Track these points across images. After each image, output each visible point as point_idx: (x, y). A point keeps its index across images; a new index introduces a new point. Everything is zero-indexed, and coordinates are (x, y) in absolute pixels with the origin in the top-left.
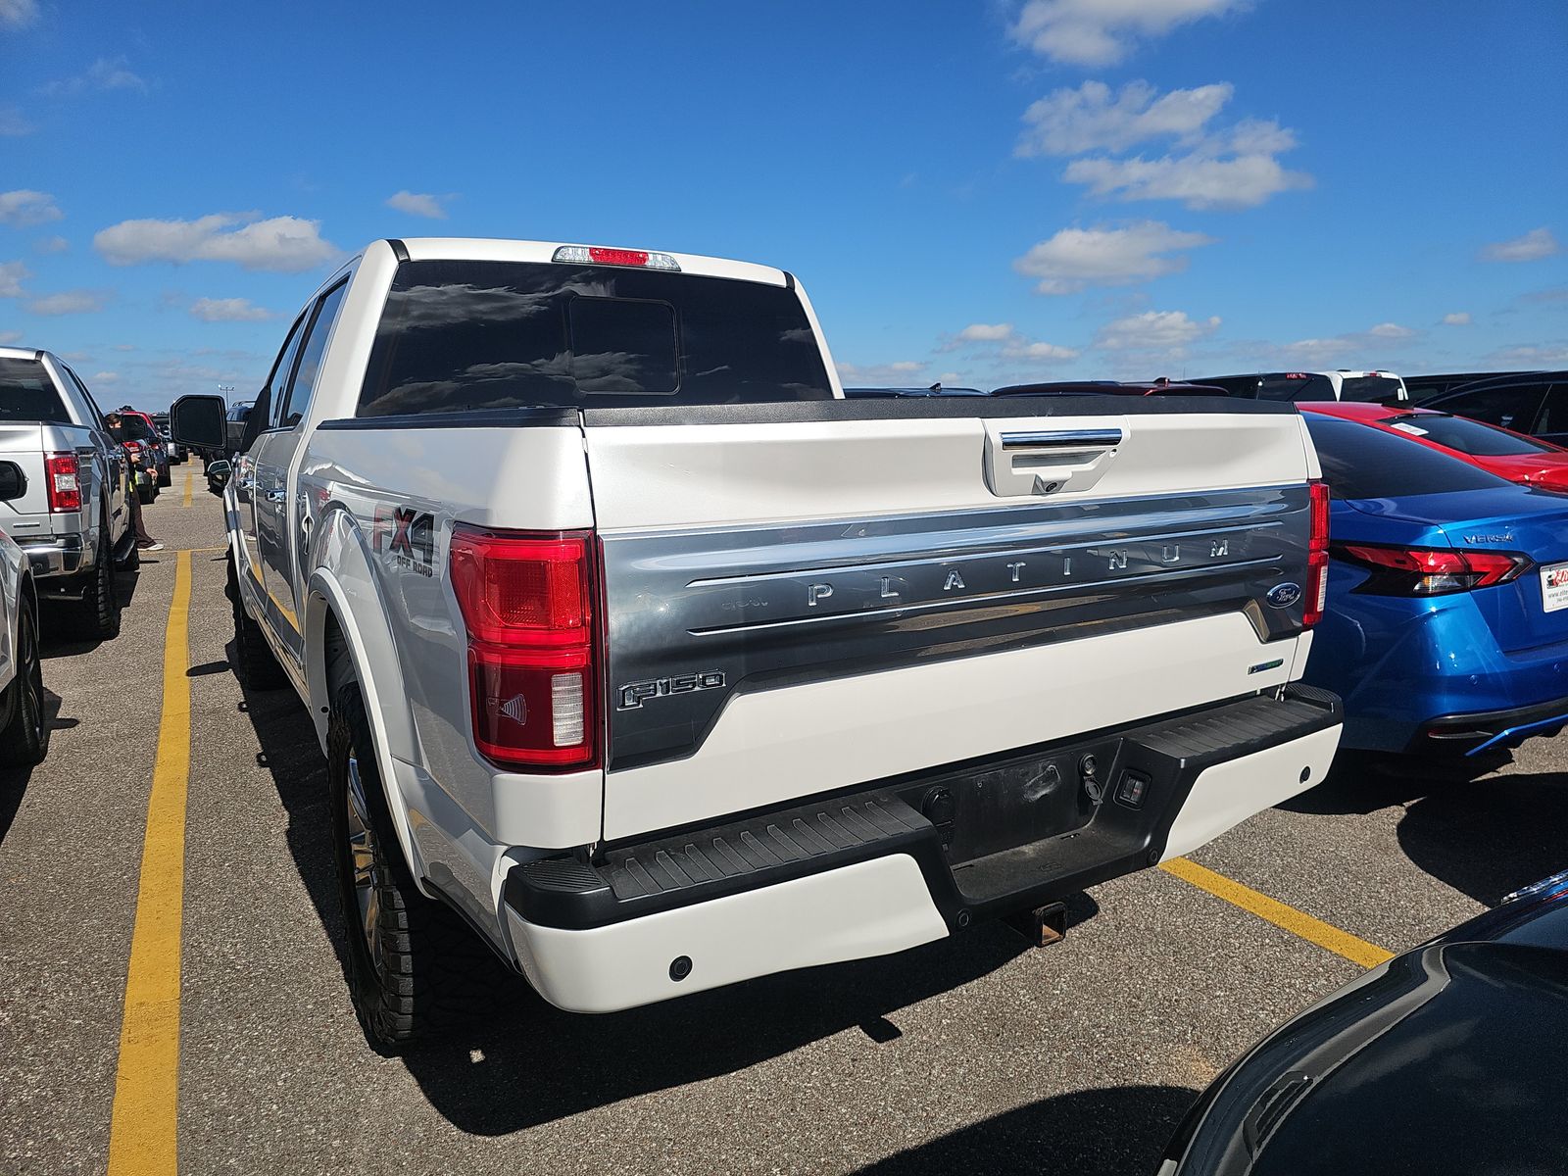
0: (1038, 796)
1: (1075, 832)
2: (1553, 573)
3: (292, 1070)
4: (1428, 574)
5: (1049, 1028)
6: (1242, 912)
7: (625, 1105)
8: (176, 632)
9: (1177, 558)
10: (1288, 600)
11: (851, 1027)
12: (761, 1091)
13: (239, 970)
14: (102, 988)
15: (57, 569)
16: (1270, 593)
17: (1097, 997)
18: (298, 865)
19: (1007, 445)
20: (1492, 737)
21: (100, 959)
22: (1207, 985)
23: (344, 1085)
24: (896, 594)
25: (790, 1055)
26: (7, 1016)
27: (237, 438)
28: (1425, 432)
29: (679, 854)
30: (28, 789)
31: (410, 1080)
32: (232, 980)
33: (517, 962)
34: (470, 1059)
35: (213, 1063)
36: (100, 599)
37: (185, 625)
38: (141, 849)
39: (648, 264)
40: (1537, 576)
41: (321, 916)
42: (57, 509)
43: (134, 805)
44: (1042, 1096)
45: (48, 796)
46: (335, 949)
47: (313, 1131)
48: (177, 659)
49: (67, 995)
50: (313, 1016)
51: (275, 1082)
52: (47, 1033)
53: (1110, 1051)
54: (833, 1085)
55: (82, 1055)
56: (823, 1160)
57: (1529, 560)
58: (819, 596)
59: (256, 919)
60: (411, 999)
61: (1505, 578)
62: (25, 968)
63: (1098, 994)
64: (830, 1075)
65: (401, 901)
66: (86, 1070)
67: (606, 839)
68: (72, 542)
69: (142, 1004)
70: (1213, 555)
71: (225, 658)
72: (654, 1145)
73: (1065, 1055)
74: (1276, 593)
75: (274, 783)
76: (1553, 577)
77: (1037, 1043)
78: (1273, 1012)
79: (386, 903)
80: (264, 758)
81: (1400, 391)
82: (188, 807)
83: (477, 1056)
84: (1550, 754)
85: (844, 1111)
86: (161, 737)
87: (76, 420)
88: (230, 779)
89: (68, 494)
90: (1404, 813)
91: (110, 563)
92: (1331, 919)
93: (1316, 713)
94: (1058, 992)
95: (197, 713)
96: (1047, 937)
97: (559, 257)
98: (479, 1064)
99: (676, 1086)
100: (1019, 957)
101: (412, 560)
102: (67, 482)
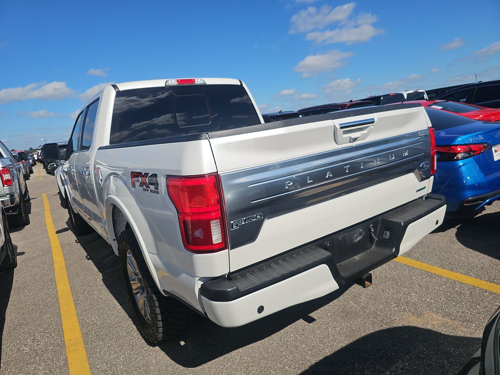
0: (358, 240)
1: (370, 250)
2: (496, 148)
3: (124, 354)
4: (459, 153)
5: (362, 312)
6: (414, 268)
7: (234, 353)
8: (49, 220)
9: (394, 158)
10: (426, 167)
11: (299, 319)
12: (276, 343)
13: (99, 325)
14: (56, 337)
15: (8, 205)
16: (421, 166)
17: (375, 300)
18: (109, 290)
19: (342, 128)
20: (483, 203)
21: (53, 327)
22: (408, 293)
23: (142, 357)
24: (312, 181)
25: (282, 331)
26: (28, 349)
27: (64, 156)
28: (441, 108)
29: (254, 273)
30: (14, 276)
31: (163, 353)
32: (97, 329)
33: (205, 313)
34: (181, 344)
35: (98, 355)
36: (23, 212)
37: (51, 218)
38: (57, 291)
39: (196, 83)
40: (491, 150)
41: (121, 305)
42: (5, 186)
43: (50, 277)
44: (365, 334)
45: (21, 277)
46: (128, 314)
47: (136, 373)
48: (51, 229)
49: (45, 340)
50: (126, 337)
51: (120, 359)
52: (42, 352)
53: (383, 317)
54: (298, 338)
55: (55, 358)
56: (301, 362)
57: (489, 145)
58: (288, 185)
59: (100, 308)
60: (162, 328)
61: (482, 152)
62: (29, 333)
63: (375, 299)
64: (297, 336)
65: (155, 298)
66: (58, 362)
67: (231, 271)
68: (12, 196)
69: (70, 340)
70: (404, 156)
71: (67, 226)
72: (246, 364)
73: (369, 320)
74: (423, 166)
75: (94, 264)
76: (496, 149)
77: (359, 317)
78: (431, 298)
79: (150, 299)
80: (88, 257)
81: (424, 95)
82: (68, 276)
83: (182, 343)
84: (496, 206)
85: (304, 346)
86: (53, 254)
87: (5, 156)
88: (79, 265)
89: (8, 180)
90: (456, 230)
91: (24, 200)
92: (442, 266)
93: (438, 202)
94: (362, 300)
95: (63, 246)
96: (367, 284)
97: (167, 84)
98: (184, 345)
99: (248, 345)
100: (347, 291)
101: (149, 189)
102: (7, 176)
